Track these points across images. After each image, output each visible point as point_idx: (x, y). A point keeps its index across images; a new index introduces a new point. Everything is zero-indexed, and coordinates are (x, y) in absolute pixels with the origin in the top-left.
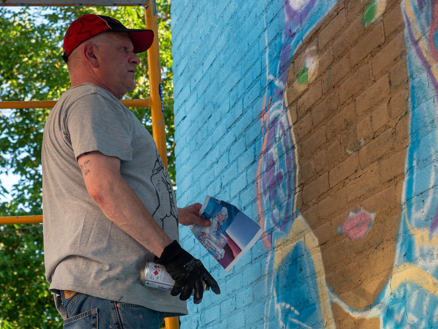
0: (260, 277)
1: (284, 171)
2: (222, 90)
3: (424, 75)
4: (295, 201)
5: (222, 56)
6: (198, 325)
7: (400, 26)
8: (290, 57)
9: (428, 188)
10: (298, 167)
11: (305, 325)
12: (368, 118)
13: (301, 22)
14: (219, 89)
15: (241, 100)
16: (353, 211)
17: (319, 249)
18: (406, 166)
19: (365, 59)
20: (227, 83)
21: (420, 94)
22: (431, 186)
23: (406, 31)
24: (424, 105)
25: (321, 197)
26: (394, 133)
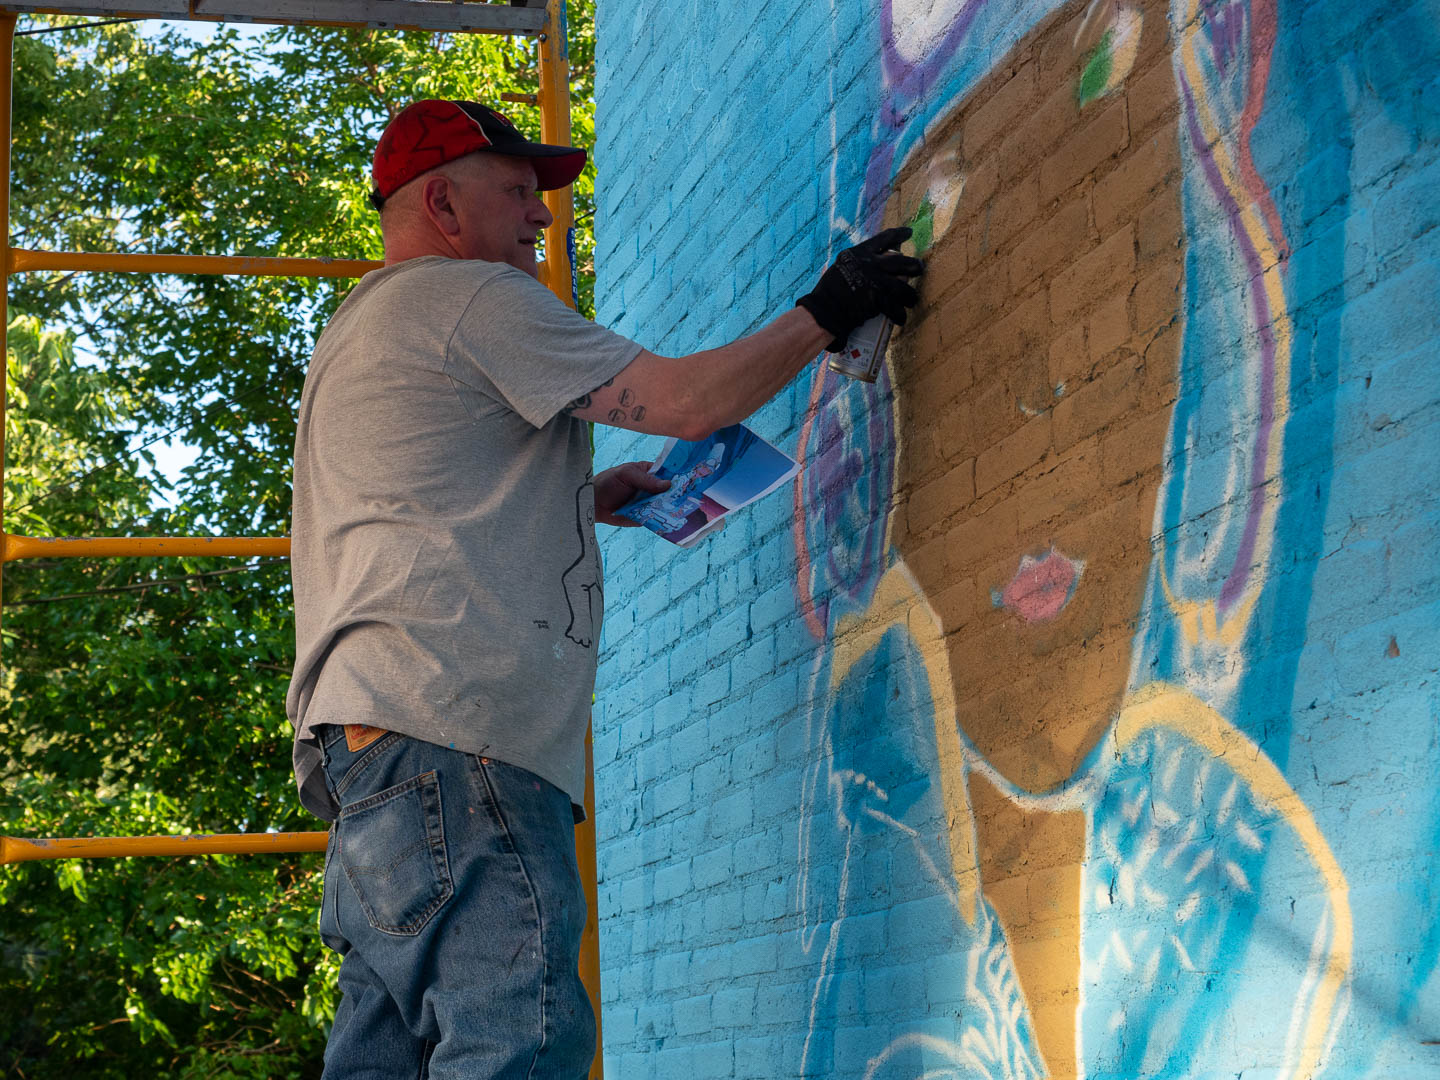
0: (795, 709)
1: (865, 452)
2: (718, 250)
3: (1223, 230)
4: (890, 526)
5: (721, 169)
6: (635, 820)
7: (1169, 108)
8: (891, 177)
9: (1219, 503)
10: (899, 444)
11: (900, 825)
12: (1078, 330)
13: (922, 92)
14: (709, 249)
15: (764, 279)
16: (1032, 555)
17: (943, 643)
18: (1168, 448)
19: (1078, 187)
20: (729, 235)
21: (1209, 276)
22: (1227, 498)
23: (1182, 120)
24: (1218, 303)
25: (954, 518)
26: (1142, 369)
